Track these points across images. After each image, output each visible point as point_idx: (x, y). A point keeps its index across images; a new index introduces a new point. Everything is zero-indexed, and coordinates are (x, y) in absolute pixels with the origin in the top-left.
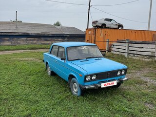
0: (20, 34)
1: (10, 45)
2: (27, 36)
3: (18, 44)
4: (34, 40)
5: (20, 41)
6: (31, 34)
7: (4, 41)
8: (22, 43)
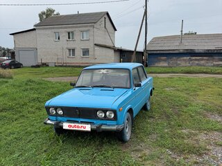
0: (181, 51)
1: (166, 67)
2: (191, 53)
3: (178, 65)
4: (202, 60)
5: (180, 61)
6: (197, 51)
7: (160, 61)
8: (183, 64)
